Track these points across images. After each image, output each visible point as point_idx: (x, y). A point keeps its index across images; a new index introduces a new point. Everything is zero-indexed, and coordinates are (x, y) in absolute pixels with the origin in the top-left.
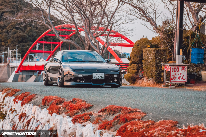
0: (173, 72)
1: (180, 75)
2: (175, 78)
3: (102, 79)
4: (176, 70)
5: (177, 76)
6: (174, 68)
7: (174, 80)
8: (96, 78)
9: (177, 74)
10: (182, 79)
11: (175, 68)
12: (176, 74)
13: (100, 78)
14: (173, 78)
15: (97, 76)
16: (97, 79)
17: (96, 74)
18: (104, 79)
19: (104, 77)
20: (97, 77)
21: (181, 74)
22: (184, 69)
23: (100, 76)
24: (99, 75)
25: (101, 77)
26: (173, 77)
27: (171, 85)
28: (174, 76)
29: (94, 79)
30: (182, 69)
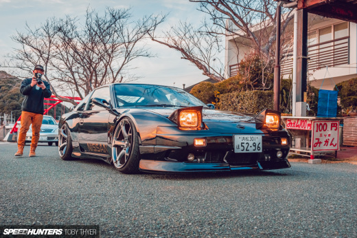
0: (317, 131)
1: (327, 137)
2: (320, 143)
3: (257, 151)
4: (323, 127)
5: (323, 140)
6: (319, 123)
7: (317, 148)
8: (242, 148)
9: (323, 135)
10: (331, 144)
11: (321, 124)
12: (321, 135)
13: (251, 150)
14: (317, 143)
15: (245, 142)
16: (245, 151)
17: (242, 136)
18: (261, 151)
19: (261, 146)
20: (245, 146)
21: (329, 135)
22: (334, 126)
23: (251, 143)
24: (250, 139)
25: (254, 145)
26: (317, 141)
27: (313, 157)
28: (318, 139)
29: (237, 151)
30: (332, 127)
